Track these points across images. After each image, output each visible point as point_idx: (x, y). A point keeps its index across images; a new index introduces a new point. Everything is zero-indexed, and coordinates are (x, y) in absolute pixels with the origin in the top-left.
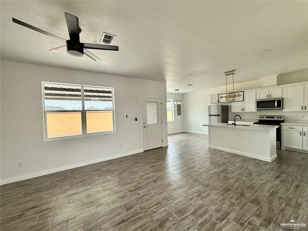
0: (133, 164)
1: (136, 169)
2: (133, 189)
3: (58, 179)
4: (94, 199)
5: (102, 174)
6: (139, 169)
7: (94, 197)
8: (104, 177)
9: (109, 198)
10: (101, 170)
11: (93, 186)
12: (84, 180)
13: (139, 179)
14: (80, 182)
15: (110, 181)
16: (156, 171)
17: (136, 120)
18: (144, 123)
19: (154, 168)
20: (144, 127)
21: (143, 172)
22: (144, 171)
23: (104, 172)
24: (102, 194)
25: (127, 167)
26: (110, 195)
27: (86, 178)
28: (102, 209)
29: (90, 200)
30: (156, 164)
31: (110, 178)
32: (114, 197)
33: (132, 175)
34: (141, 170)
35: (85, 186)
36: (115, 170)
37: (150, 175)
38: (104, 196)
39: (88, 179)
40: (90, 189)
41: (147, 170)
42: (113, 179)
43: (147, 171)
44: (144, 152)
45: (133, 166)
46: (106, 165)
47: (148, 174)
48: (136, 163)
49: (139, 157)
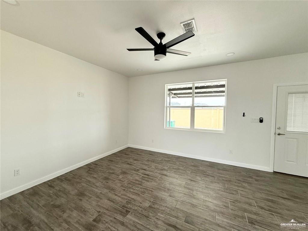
0: (239, 180)
1: (236, 188)
2: (212, 206)
3: (167, 159)
4: (173, 188)
5: (195, 172)
6: (242, 191)
7: (174, 187)
8: (195, 176)
9: (183, 197)
10: (198, 168)
11: (181, 177)
12: (179, 169)
13: (230, 201)
14: (175, 169)
15: (196, 182)
16: (269, 210)
17: (261, 121)
18: (279, 128)
19: (270, 204)
20: (279, 134)
21: (244, 198)
22: (248, 198)
23: (199, 171)
24: (181, 189)
25: (226, 179)
26: (185, 194)
27: (181, 168)
28: (170, 201)
29: (170, 187)
30: (283, 201)
31: (199, 180)
32: (187, 199)
33: (224, 192)
34: (243, 193)
35: (175, 174)
36: (210, 175)
37: (254, 209)
38: (181, 192)
39: (182, 170)
40: (177, 179)
41: (254, 200)
42: (201, 182)
43: (251, 201)
44: (273, 173)
45: (235, 182)
46: (207, 166)
47: (250, 205)
48: (244, 182)
49: (257, 176)
